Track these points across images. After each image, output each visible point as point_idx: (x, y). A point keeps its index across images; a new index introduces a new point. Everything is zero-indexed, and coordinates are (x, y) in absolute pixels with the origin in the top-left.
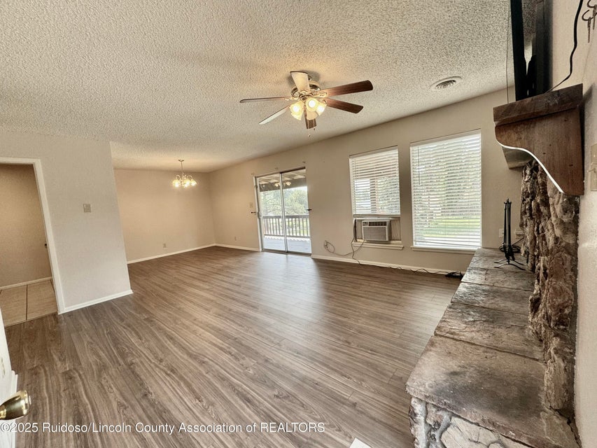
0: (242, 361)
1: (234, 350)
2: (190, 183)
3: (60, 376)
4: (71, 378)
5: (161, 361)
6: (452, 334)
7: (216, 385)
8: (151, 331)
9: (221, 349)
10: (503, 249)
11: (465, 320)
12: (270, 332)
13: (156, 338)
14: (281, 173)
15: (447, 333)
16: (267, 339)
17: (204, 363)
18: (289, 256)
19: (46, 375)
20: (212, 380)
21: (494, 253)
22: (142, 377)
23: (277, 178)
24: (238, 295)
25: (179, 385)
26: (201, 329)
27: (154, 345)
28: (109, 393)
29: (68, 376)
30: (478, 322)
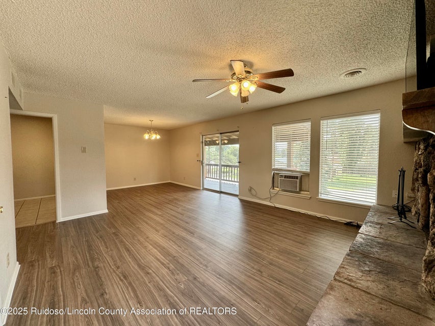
0: (177, 277)
1: (172, 266)
2: (156, 137)
3: (47, 270)
4: (54, 273)
5: (118, 268)
6: (350, 280)
7: (155, 294)
8: (116, 243)
9: (163, 264)
10: (396, 208)
11: (362, 268)
12: (200, 255)
13: (118, 249)
14: (221, 134)
15: (346, 279)
16: (197, 260)
17: (148, 273)
18: (222, 195)
19: (39, 268)
20: (152, 289)
21: (388, 210)
22: (103, 279)
23: (218, 137)
24: (181, 222)
25: (128, 289)
26: (151, 246)
27: (115, 254)
28: (77, 289)
29: (53, 271)
30: (374, 272)
